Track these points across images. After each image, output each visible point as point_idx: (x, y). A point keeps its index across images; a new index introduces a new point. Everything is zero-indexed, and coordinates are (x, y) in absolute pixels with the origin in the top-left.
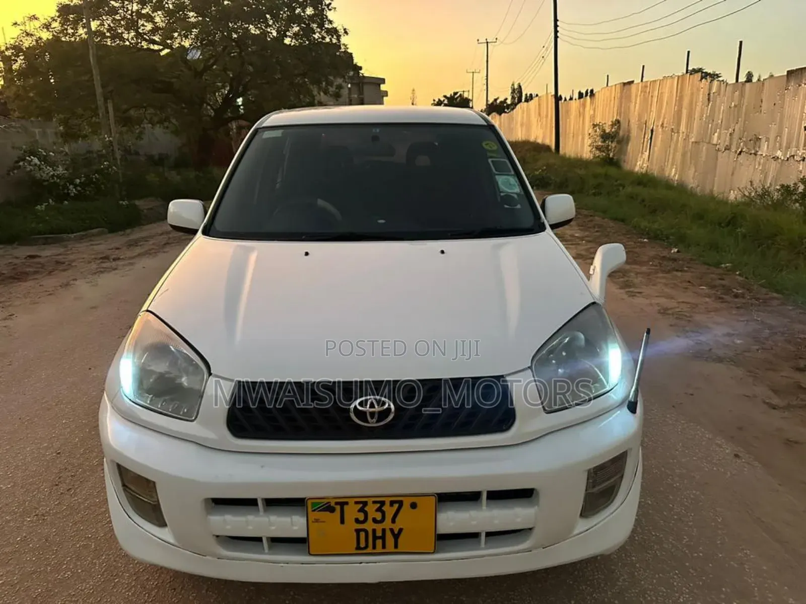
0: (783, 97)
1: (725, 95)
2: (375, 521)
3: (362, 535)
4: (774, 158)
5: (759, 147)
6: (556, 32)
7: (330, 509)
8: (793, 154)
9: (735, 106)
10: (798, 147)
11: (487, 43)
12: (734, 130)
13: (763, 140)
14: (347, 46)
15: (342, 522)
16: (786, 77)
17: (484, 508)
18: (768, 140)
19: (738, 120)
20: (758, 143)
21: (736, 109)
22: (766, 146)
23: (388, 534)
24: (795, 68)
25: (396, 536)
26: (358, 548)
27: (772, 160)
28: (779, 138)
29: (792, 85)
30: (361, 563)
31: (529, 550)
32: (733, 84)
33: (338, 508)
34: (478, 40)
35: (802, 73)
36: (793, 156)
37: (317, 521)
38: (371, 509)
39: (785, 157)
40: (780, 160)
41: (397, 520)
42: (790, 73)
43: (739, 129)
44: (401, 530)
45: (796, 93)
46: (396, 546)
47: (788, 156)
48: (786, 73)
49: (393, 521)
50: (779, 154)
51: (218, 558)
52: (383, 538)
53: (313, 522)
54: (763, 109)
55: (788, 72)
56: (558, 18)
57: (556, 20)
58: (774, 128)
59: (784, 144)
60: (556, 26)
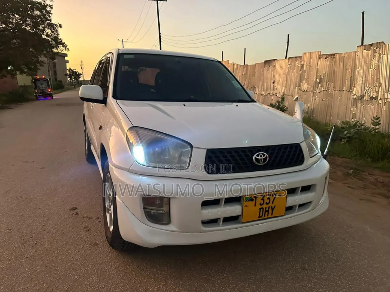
0: (263, 71)
1: (240, 69)
2: (267, 204)
3: (262, 210)
4: (261, 94)
5: (255, 90)
6: (160, 39)
7: (251, 200)
8: (269, 93)
9: (244, 74)
10: (271, 91)
11: (123, 41)
12: (245, 84)
13: (257, 88)
14: (59, 34)
15: (255, 205)
16: (264, 63)
17: (299, 194)
18: (258, 87)
19: (246, 80)
20: (254, 89)
21: (245, 75)
22: (258, 90)
23: (270, 208)
24: (267, 60)
25: (273, 210)
26: (259, 217)
27: (261, 95)
28: (263, 87)
29: (267, 66)
30: (258, 224)
31: (309, 211)
32: (243, 65)
33: (254, 199)
34: (118, 39)
35: (270, 62)
36: (269, 94)
37: (246, 206)
38: (265, 198)
39: (266, 94)
40: (264, 96)
41: (274, 202)
42: (266, 61)
43: (247, 83)
44: (275, 206)
45: (268, 70)
46: (272, 214)
47: (267, 94)
48: (264, 62)
49: (273, 203)
50: (263, 93)
51: (200, 233)
52: (268, 211)
53: (245, 207)
54: (256, 75)
55: (265, 61)
56: (161, 33)
57: (160, 34)
58: (261, 83)
59: (265, 89)
60: (160, 36)
